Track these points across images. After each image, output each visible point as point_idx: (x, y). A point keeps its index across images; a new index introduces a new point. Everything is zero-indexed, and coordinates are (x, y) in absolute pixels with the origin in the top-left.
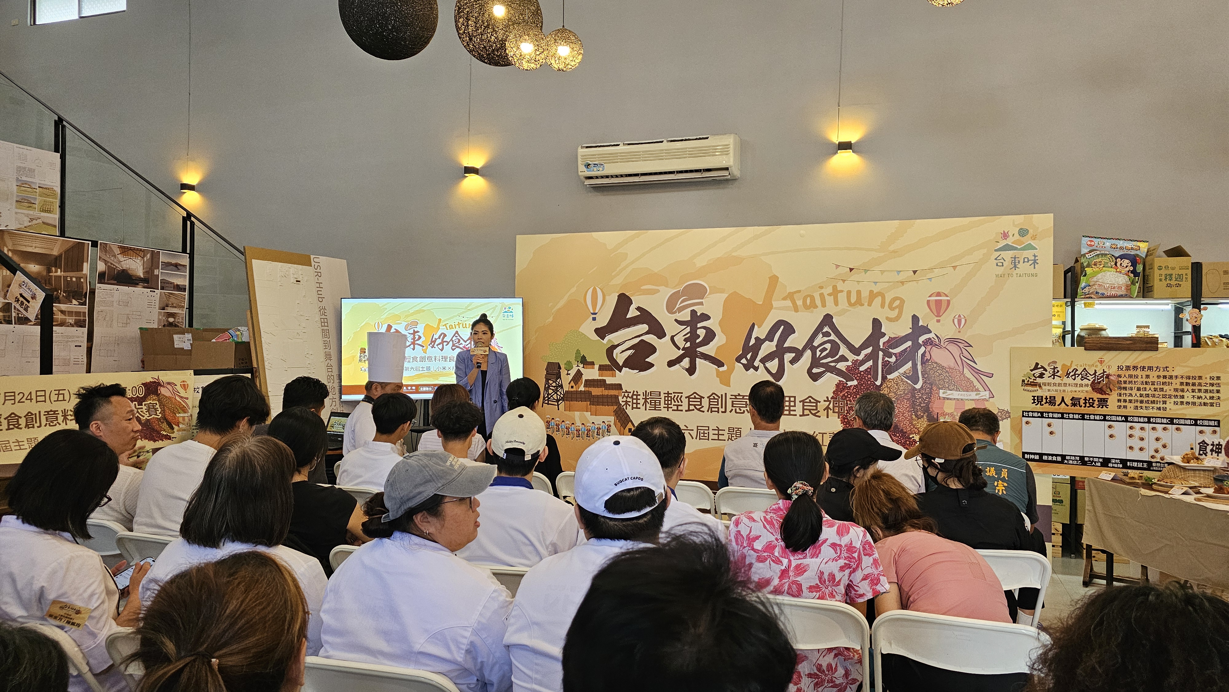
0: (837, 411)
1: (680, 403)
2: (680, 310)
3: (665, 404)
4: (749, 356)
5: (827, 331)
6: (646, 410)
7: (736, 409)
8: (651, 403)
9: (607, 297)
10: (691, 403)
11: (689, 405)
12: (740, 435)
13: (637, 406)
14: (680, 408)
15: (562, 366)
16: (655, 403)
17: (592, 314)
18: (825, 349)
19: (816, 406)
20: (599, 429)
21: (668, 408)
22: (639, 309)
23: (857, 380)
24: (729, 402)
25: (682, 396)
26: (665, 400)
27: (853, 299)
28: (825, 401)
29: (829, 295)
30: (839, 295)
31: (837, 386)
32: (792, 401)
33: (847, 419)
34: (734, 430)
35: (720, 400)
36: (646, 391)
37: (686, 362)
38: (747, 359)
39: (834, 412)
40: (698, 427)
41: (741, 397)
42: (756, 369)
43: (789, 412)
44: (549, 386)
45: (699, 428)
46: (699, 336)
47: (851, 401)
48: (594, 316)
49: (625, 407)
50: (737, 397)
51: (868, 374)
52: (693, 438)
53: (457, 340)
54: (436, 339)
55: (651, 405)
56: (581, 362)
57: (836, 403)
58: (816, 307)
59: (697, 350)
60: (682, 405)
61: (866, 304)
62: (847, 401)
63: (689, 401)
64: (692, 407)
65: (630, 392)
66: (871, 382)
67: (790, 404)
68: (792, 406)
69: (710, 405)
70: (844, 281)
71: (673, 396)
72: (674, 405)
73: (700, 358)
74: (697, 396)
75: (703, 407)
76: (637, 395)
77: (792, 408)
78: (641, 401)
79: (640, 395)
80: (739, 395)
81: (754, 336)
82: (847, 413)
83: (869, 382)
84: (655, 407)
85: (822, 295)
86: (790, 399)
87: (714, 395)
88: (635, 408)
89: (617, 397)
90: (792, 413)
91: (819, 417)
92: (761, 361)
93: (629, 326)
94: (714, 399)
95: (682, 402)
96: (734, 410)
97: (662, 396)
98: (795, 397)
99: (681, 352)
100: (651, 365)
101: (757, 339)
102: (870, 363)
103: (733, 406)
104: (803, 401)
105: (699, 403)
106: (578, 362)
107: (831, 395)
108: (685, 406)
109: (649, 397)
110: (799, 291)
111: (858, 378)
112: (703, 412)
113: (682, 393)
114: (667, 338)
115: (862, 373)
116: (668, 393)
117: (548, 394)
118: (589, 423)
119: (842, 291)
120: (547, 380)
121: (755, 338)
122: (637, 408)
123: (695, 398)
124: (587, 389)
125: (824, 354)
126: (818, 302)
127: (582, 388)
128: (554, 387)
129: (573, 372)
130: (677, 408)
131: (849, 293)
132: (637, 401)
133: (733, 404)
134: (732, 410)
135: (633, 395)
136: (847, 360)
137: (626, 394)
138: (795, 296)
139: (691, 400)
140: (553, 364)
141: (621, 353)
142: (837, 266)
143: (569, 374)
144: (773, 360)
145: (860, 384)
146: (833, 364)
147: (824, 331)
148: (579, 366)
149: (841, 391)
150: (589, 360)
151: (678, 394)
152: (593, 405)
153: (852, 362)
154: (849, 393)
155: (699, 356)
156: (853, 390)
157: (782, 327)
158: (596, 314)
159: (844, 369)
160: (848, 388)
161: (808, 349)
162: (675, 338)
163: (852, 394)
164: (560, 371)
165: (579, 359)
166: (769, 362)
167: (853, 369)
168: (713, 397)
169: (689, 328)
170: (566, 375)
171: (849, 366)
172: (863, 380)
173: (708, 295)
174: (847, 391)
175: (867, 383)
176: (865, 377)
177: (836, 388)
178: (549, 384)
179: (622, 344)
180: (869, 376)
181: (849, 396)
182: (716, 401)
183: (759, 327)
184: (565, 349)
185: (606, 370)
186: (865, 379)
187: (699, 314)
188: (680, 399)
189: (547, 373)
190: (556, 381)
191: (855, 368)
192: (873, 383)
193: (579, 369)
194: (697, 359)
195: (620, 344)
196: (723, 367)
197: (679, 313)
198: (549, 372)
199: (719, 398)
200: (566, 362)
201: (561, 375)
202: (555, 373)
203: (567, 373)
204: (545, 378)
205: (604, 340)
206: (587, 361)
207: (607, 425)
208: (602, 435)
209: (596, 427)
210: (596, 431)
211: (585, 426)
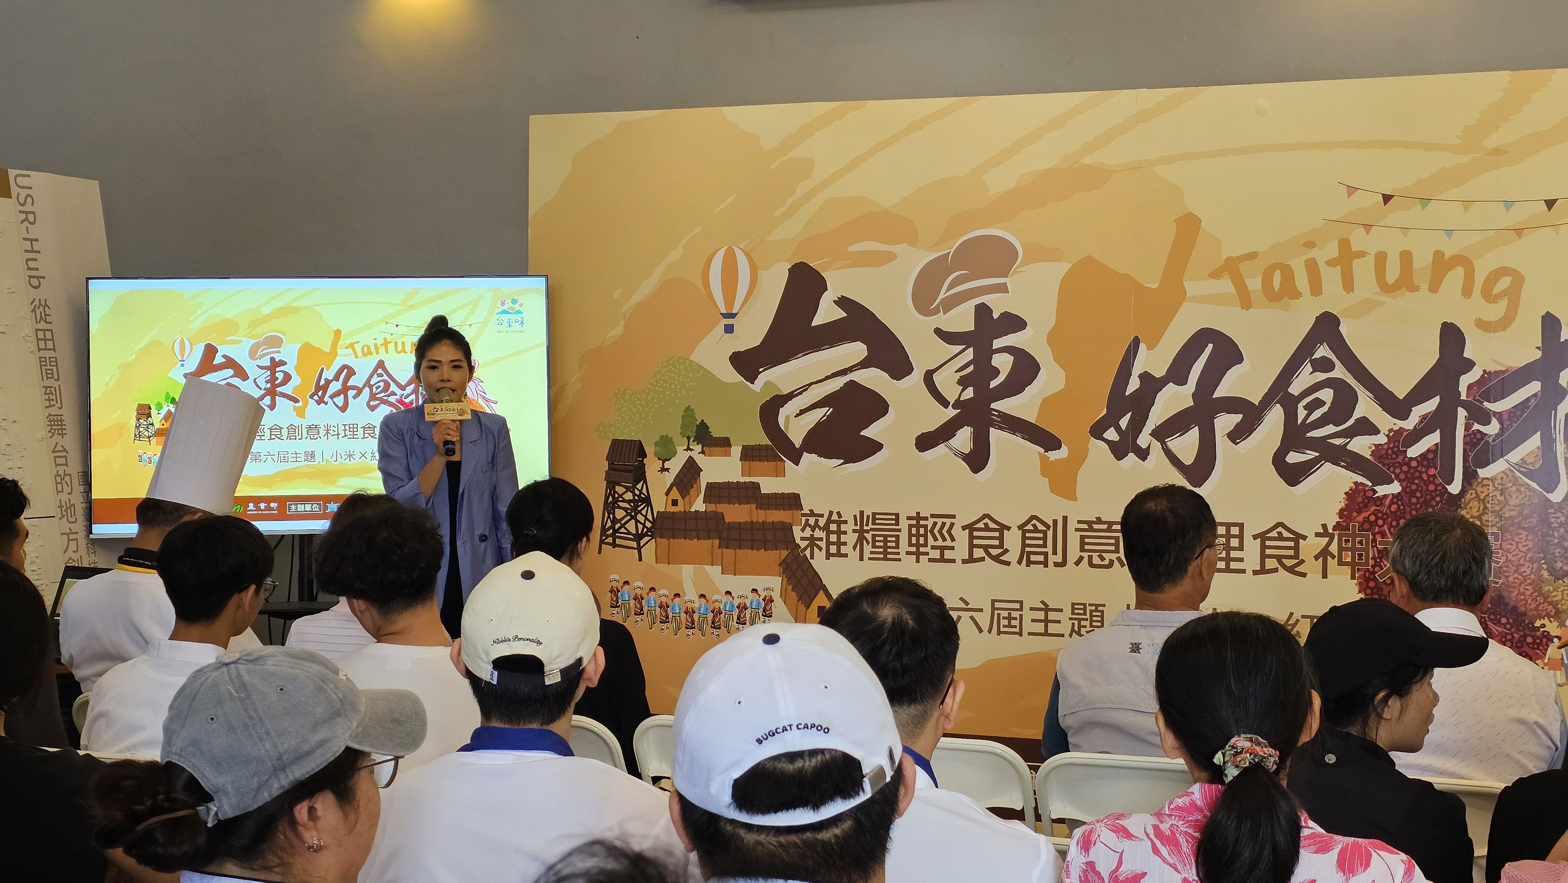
0: (1349, 560)
1: (948, 543)
2: (950, 304)
3: (910, 544)
4: (1124, 423)
5: (1324, 358)
6: (861, 559)
7: (1090, 558)
8: (874, 541)
9: (763, 274)
10: (976, 542)
11: (972, 546)
12: (1102, 622)
13: (839, 549)
14: (948, 554)
15: (649, 449)
16: (885, 541)
17: (726, 316)
18: (1319, 403)
19: (1296, 548)
20: (743, 608)
21: (918, 554)
22: (843, 302)
23: (1400, 481)
24: (1074, 540)
25: (952, 524)
26: (910, 535)
27: (1392, 274)
28: (1318, 535)
29: (1331, 263)
30: (1356, 262)
31: (1351, 496)
32: (1234, 536)
33: (1375, 579)
34: (1085, 609)
35: (1050, 533)
36: (862, 513)
37: (964, 439)
38: (1118, 429)
39: (1341, 563)
40: (992, 601)
41: (1105, 527)
42: (1143, 454)
43: (1229, 565)
44: (616, 501)
45: (997, 605)
46: (996, 372)
47: (1383, 535)
48: (729, 321)
49: (808, 553)
50: (1095, 526)
51: (1428, 467)
52: (981, 631)
53: (382, 384)
54: (328, 382)
55: (874, 546)
56: (698, 440)
57: (1347, 541)
58: (1296, 294)
59: (993, 406)
60: (953, 548)
61: (1425, 287)
62: (1374, 535)
63: (972, 538)
64: (978, 553)
65: (822, 516)
66: (1436, 486)
67: (1228, 542)
68: (1235, 549)
69: (1024, 545)
70: (1368, 227)
71: (930, 523)
72: (933, 547)
73: (1001, 428)
74: (992, 525)
75: (1007, 551)
76: (839, 523)
77: (1234, 554)
78: (851, 538)
79: (845, 522)
80: (1099, 521)
81: (1137, 369)
82: (1373, 566)
83: (1432, 487)
84: (885, 553)
85: (1312, 266)
86: (1228, 530)
87: (1034, 522)
88: (834, 555)
89: (787, 529)
90: (1235, 566)
91: (1304, 575)
92: (1156, 434)
93: (817, 347)
94: (1036, 530)
95: (953, 539)
96: (1086, 560)
97: (904, 524)
98: (1241, 526)
99: (951, 412)
100: (874, 447)
101: (1145, 377)
102: (1433, 439)
103: (1082, 550)
104: (1262, 537)
105: (997, 542)
106: (689, 438)
107: (1332, 520)
108: (961, 550)
109: (871, 526)
110: (1252, 256)
111: (1402, 476)
112: (1008, 563)
113: (954, 517)
114: (916, 378)
115: (1414, 464)
116: (918, 517)
117: (615, 521)
118: (718, 592)
119: (1362, 254)
120: (611, 484)
121: (1141, 376)
122: (839, 554)
123: (987, 528)
124: (712, 507)
125: (1317, 414)
126: (1302, 282)
127: (699, 505)
128: (629, 502)
129: (676, 465)
130: (942, 554)
131: (1381, 258)
132: (839, 538)
133: (1083, 544)
134: (1081, 558)
135: (829, 521)
136: (1375, 431)
137: (812, 521)
138: (1245, 267)
139: (976, 534)
140: (627, 445)
141: (797, 415)
142: (1352, 190)
143: (667, 470)
144: (1185, 430)
145: (1408, 490)
146: (1338, 441)
147: (1317, 355)
148: (692, 450)
149: (1360, 509)
150: (716, 432)
151: (944, 520)
152: (727, 548)
153: (1387, 436)
154: (1380, 515)
155: (996, 421)
156: (1390, 506)
157: (1210, 346)
158: (733, 316)
159: (1367, 454)
160: (1378, 503)
161: (1275, 403)
162: (936, 378)
163: (1388, 518)
164: (643, 461)
165: (692, 433)
166: (1176, 438)
167: (1390, 452)
168: (1034, 525)
169: (971, 350)
170: (659, 471)
171: (1380, 445)
172: (1417, 481)
173: (1019, 266)
174: (1376, 510)
175: (1425, 488)
176: (1421, 473)
177: (1347, 502)
178: (616, 496)
179: (801, 393)
180: (1432, 471)
181: (1380, 522)
182: (1041, 535)
183: (1150, 347)
184: (656, 406)
185: (760, 459)
186: (1420, 478)
187: (996, 316)
188: (949, 532)
189: (612, 468)
190: (634, 487)
191: (1395, 449)
192: (1439, 488)
193: (690, 457)
194: (992, 430)
195: (795, 393)
196: (1059, 449)
197: (945, 313)
198: (617, 466)
199: (1049, 530)
200: (658, 438)
201: (645, 472)
202: (632, 467)
203: (662, 467)
204: (605, 480)
205: (755, 383)
206: (712, 436)
207: (762, 597)
208: (746, 620)
209: (736, 602)
210: (736, 613)
211: (707, 601)
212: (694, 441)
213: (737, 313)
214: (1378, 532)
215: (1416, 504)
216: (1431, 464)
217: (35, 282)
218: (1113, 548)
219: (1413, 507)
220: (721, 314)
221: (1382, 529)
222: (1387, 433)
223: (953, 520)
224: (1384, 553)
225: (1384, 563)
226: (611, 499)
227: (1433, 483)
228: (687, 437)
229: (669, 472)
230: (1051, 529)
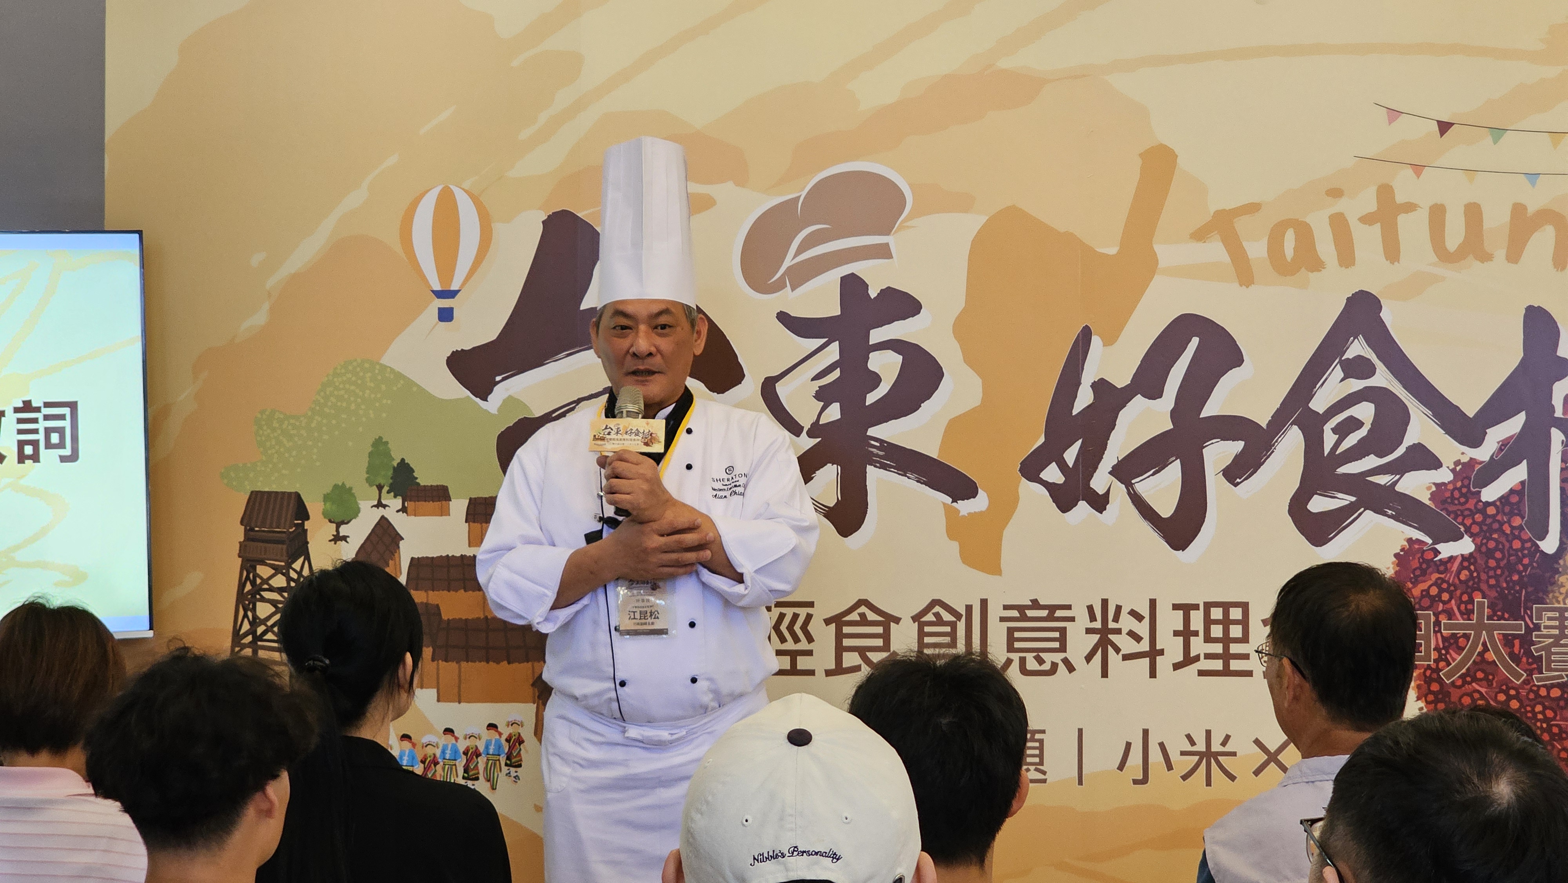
1: (803, 645)
2: (800, 275)
4: (1071, 455)
5: (1359, 357)
7: (1023, 661)
9: (499, 228)
10: (846, 642)
11: (840, 650)
14: (803, 663)
15: (315, 507)
17: (440, 294)
18: (1354, 424)
20: (472, 754)
23: (1472, 535)
24: (997, 634)
25: (809, 617)
27: (1454, 236)
29: (1367, 220)
30: (1402, 219)
31: (1402, 559)
32: (1236, 622)
33: (1440, 680)
35: (961, 626)
37: (827, 482)
38: (1063, 466)
41: (1044, 613)
42: (1100, 502)
43: (1226, 665)
44: (257, 590)
46: (875, 380)
47: (1450, 615)
48: (446, 303)
50: (1030, 613)
51: (1511, 514)
56: (395, 490)
58: (1317, 265)
59: (872, 432)
60: (809, 653)
61: (1500, 254)
62: (1436, 615)
63: (840, 636)
64: (851, 659)
66: (1523, 542)
67: (1226, 631)
68: (1236, 640)
70: (1418, 169)
73: (884, 467)
74: (872, 616)
77: (1235, 648)
80: (1035, 604)
81: (1089, 375)
82: (1436, 661)
83: (1517, 544)
85: (1339, 223)
86: (1226, 614)
87: (937, 609)
90: (1235, 665)
92: (1118, 471)
94: (940, 621)
95: (810, 639)
96: (1016, 665)
98: (1245, 606)
99: (806, 443)
101: (1101, 387)
102: (1518, 474)
103: (1011, 649)
105: (879, 642)
106: (380, 488)
108: (824, 656)
110: (1255, 207)
111: (1475, 529)
113: (811, 604)
114: (749, 390)
115: (1491, 511)
117: (255, 622)
118: (430, 729)
119: (1410, 207)
120: (249, 564)
121: (1094, 386)
123: (864, 621)
125: (1352, 440)
126: (1326, 248)
128: (280, 590)
129: (358, 531)
130: (794, 663)
131: (1438, 214)
133: (1011, 639)
134: (1009, 662)
136: (1434, 463)
138: (1241, 224)
139: (846, 630)
140: (275, 500)
142: (1394, 114)
143: (345, 538)
144: (1161, 465)
145: (1484, 549)
146: (1383, 480)
147: (1350, 354)
148: (384, 506)
149: (1416, 577)
150: (425, 478)
151: (797, 610)
152: (446, 661)
153: (1453, 471)
154: (1445, 586)
155: (877, 455)
156: (1458, 573)
157: (1195, 341)
158: (452, 294)
159: (1425, 498)
160: (1442, 568)
161: (1292, 424)
162: (781, 389)
163: (1456, 590)
164: (303, 524)
165: (385, 478)
166: (1149, 477)
167: (1457, 494)
168: (937, 615)
169: (835, 346)
170: (330, 541)
171: (1444, 484)
172: (1495, 536)
173: (910, 218)
174: (1439, 578)
175: (1507, 545)
176: (1501, 524)
177: (1397, 569)
178: (258, 581)
180: (1517, 521)
181: (1445, 596)
182: (948, 629)
183: (1109, 341)
184: (326, 437)
186: (1501, 531)
187: (873, 293)
188: (804, 628)
189: (250, 536)
190: (289, 566)
191: (1464, 490)
192: (1528, 545)
193: (383, 517)
194: (870, 469)
195: (554, 415)
196: (974, 497)
197: (793, 290)
198: (258, 533)
199: (959, 620)
200: (328, 489)
201: (308, 543)
202: (284, 535)
203: (335, 533)
204: (239, 556)
205: (488, 400)
206: (418, 484)
207: (504, 737)
208: (478, 773)
209: (462, 746)
210: (461, 763)
211: (414, 745)
212: (388, 492)
213: (459, 291)
214: (1443, 611)
215: (1495, 569)
216: (1516, 511)
218: (1056, 645)
219: (1491, 573)
220: (433, 291)
221: (1448, 606)
222: (1452, 466)
223: (809, 610)
224: (1452, 641)
225: (1451, 656)
226: (248, 587)
227: (1519, 538)
228: (377, 486)
229: (347, 542)
230: (963, 619)
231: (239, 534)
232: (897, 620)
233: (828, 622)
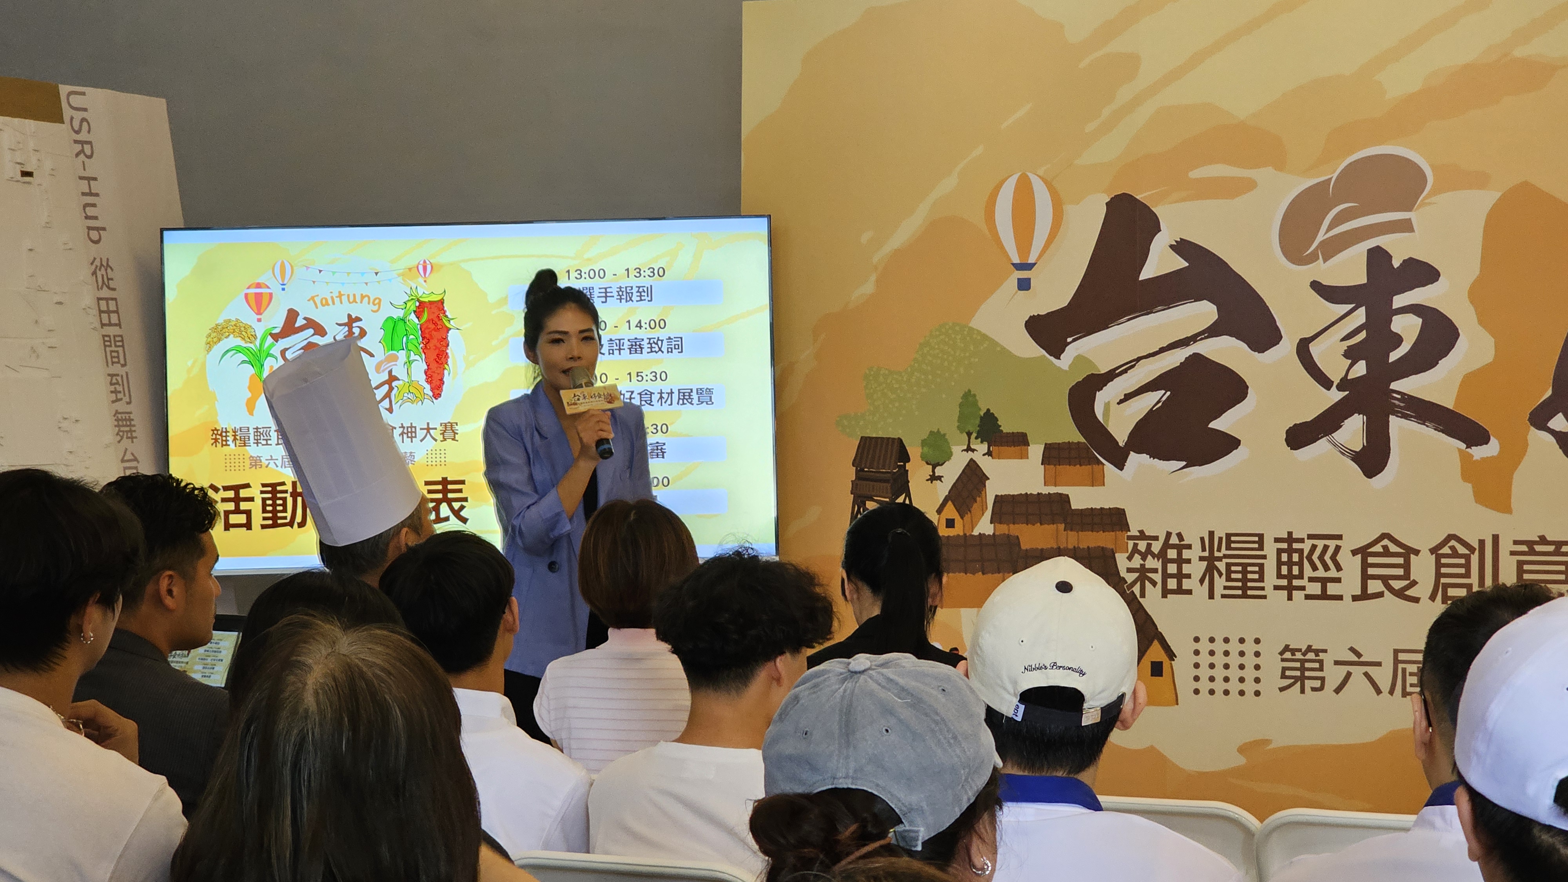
1: (1333, 573)
2: (1331, 248)
3: (1279, 576)
6: (1211, 596)
8: (1229, 572)
9: (1069, 209)
10: (1371, 571)
11: (1365, 578)
13: (1180, 584)
14: (1332, 589)
15: (914, 451)
16: (1245, 572)
17: (1019, 267)
21: (1290, 589)
22: (1182, 247)
24: (1506, 566)
25: (1338, 548)
26: (1280, 563)
35: (1475, 559)
36: (1211, 534)
37: (1353, 431)
40: (1396, 652)
41: (1551, 548)
45: (1402, 656)
46: (1397, 340)
48: (1023, 274)
49: (1136, 589)
50: (1538, 548)
52: (1379, 691)
55: (1229, 579)
56: (983, 436)
59: (1394, 386)
60: (1338, 580)
63: (1365, 565)
64: (1375, 586)
65: (1156, 538)
69: (1439, 575)
71: (1306, 546)
72: (1311, 580)
73: (1405, 417)
74: (1393, 548)
75: (1414, 583)
76: (1180, 548)
78: (1196, 568)
79: (1189, 547)
80: (1543, 540)
84: (1244, 588)
87: (1453, 543)
88: (1173, 592)
89: (1108, 555)
93: (1147, 309)
94: (1455, 554)
95: (1339, 568)
97: (1270, 549)
99: (1335, 396)
100: (1229, 444)
105: (1400, 572)
106: (969, 434)
108: (1351, 583)
109: (1224, 551)
112: (1416, 600)
113: (1339, 537)
114: (1286, 348)
116: (1290, 539)
120: (859, 500)
122: (1180, 591)
123: (1386, 553)
124: (1003, 529)
127: (985, 526)
129: (951, 471)
130: (1324, 589)
132: (1180, 569)
133: (1518, 571)
135: (1166, 545)
137: (1142, 546)
139: (1371, 560)
140: (882, 445)
141: (1121, 402)
143: (939, 478)
148: (973, 450)
150: (1007, 426)
151: (1327, 542)
155: (1399, 407)
158: (1029, 267)
162: (1315, 349)
164: (905, 465)
165: (974, 425)
168: (1452, 548)
169: (1362, 311)
170: (927, 480)
173: (1433, 193)
179: (1125, 371)
182: (1462, 561)
184: (924, 390)
185: (1070, 461)
187: (1396, 263)
188: (1333, 558)
189: (861, 477)
193: (972, 460)
194: (1392, 418)
195: (1117, 372)
196: (1487, 444)
197: (1325, 261)
198: (867, 473)
199: (1473, 553)
200: (925, 436)
201: (909, 482)
202: (889, 475)
203: (931, 474)
204: (852, 494)
205: (1061, 358)
206: (1002, 431)
212: (976, 438)
213: (1035, 264)
217: (94, 235)
218: (1559, 576)
220: (1013, 264)
223: (1338, 542)
228: (967, 433)
229: (942, 482)
230: (1477, 552)
231: (851, 473)
232: (1417, 552)
233: (1354, 552)
